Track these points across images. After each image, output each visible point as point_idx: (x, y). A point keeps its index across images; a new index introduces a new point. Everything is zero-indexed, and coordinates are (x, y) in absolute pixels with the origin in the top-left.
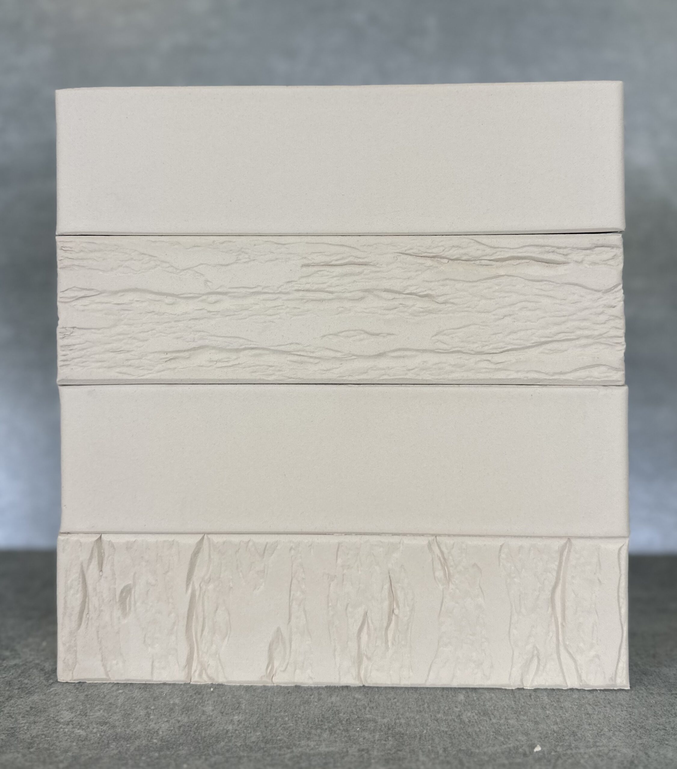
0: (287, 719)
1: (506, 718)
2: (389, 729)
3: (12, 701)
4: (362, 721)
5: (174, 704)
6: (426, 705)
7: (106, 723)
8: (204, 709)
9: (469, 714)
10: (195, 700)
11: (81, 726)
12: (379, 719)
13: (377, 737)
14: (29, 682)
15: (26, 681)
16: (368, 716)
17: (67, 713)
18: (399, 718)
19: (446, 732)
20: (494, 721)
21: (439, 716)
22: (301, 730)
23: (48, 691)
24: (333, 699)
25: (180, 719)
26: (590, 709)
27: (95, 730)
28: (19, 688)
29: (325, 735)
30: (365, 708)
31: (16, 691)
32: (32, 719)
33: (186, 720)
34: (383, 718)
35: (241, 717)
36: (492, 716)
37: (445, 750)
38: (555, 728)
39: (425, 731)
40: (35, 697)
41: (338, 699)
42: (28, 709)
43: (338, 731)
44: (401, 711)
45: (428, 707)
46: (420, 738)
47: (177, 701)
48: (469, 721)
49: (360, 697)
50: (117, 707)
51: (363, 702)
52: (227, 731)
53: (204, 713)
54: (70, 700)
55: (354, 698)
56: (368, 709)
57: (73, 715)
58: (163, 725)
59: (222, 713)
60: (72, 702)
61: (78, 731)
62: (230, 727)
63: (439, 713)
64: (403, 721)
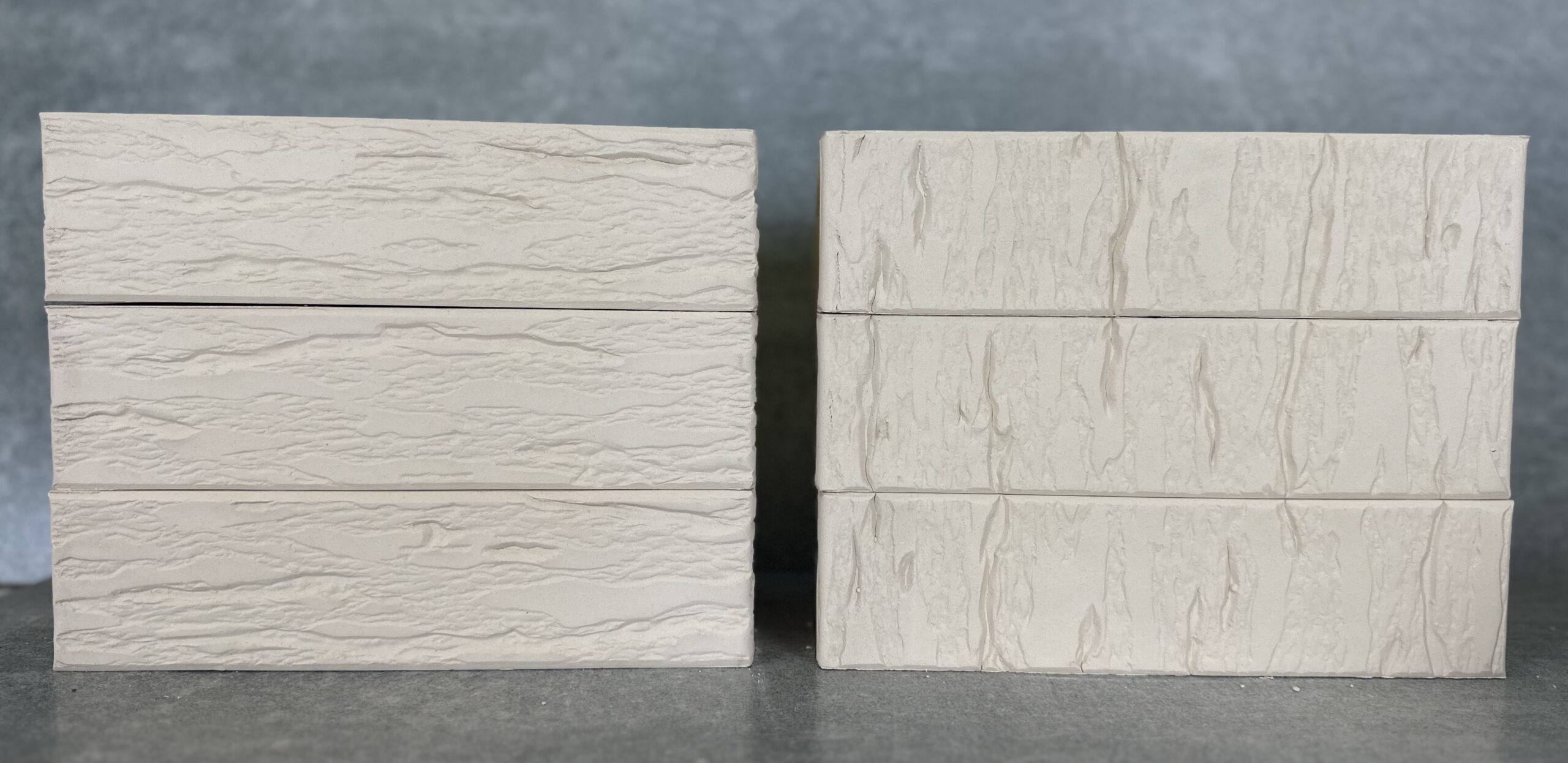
0: (781, 713)
1: (1049, 713)
2: (908, 721)
3: (429, 704)
4: (873, 715)
5: (638, 703)
6: (949, 702)
7: (557, 720)
8: (676, 706)
9: (1003, 710)
10: (662, 699)
11: (526, 723)
12: (895, 713)
13: (895, 726)
14: (442, 688)
15: (439, 687)
16: (880, 711)
17: (503, 713)
18: (919, 713)
19: (979, 724)
20: (1035, 715)
21: (966, 711)
22: (802, 722)
23: (472, 695)
24: (834, 697)
25: (648, 715)
26: (1150, 707)
27: (545, 726)
28: (432, 694)
29: (833, 726)
30: (875, 704)
31: (431, 696)
32: (461, 718)
33: (657, 715)
34: (900, 712)
35: (723, 712)
36: (1032, 712)
37: (980, 737)
38: (1111, 721)
39: (953, 723)
40: (458, 701)
41: (840, 697)
42: (452, 709)
43: (847, 723)
44: (920, 707)
45: (953, 704)
46: (948, 729)
47: (640, 700)
48: (1006, 716)
49: (866, 695)
50: (565, 707)
51: (871, 700)
52: (711, 724)
53: (676, 710)
54: (503, 702)
55: (860, 696)
56: (879, 705)
57: (513, 714)
58: (630, 720)
59: (700, 709)
60: (506, 703)
61: (523, 727)
62: (714, 721)
63: (966, 708)
64: (925, 715)
